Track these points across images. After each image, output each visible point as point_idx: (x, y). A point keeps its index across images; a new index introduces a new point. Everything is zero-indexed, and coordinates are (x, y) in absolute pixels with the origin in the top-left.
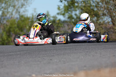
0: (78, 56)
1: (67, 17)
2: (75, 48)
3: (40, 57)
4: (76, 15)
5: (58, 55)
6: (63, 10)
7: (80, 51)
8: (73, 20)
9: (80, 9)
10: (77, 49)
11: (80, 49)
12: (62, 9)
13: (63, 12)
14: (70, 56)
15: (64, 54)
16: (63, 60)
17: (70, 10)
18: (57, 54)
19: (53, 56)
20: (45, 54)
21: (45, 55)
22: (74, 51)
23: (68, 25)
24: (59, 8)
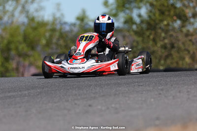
0: (143, 99)
1: (122, 20)
2: (137, 82)
3: (68, 101)
4: (140, 16)
5: (103, 96)
6: (114, 6)
7: (148, 88)
8: (134, 27)
9: (148, 5)
10: (142, 84)
11: (147, 83)
12: (112, 5)
13: (114, 12)
14: (127, 98)
15: (115, 95)
16: (113, 105)
17: (127, 6)
18: (102, 94)
19: (95, 98)
20: (79, 95)
21: (79, 98)
22: (136, 87)
23: (124, 37)
24: (106, 4)
